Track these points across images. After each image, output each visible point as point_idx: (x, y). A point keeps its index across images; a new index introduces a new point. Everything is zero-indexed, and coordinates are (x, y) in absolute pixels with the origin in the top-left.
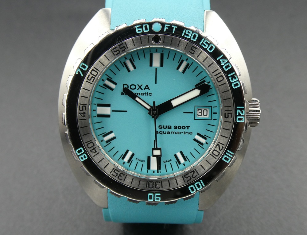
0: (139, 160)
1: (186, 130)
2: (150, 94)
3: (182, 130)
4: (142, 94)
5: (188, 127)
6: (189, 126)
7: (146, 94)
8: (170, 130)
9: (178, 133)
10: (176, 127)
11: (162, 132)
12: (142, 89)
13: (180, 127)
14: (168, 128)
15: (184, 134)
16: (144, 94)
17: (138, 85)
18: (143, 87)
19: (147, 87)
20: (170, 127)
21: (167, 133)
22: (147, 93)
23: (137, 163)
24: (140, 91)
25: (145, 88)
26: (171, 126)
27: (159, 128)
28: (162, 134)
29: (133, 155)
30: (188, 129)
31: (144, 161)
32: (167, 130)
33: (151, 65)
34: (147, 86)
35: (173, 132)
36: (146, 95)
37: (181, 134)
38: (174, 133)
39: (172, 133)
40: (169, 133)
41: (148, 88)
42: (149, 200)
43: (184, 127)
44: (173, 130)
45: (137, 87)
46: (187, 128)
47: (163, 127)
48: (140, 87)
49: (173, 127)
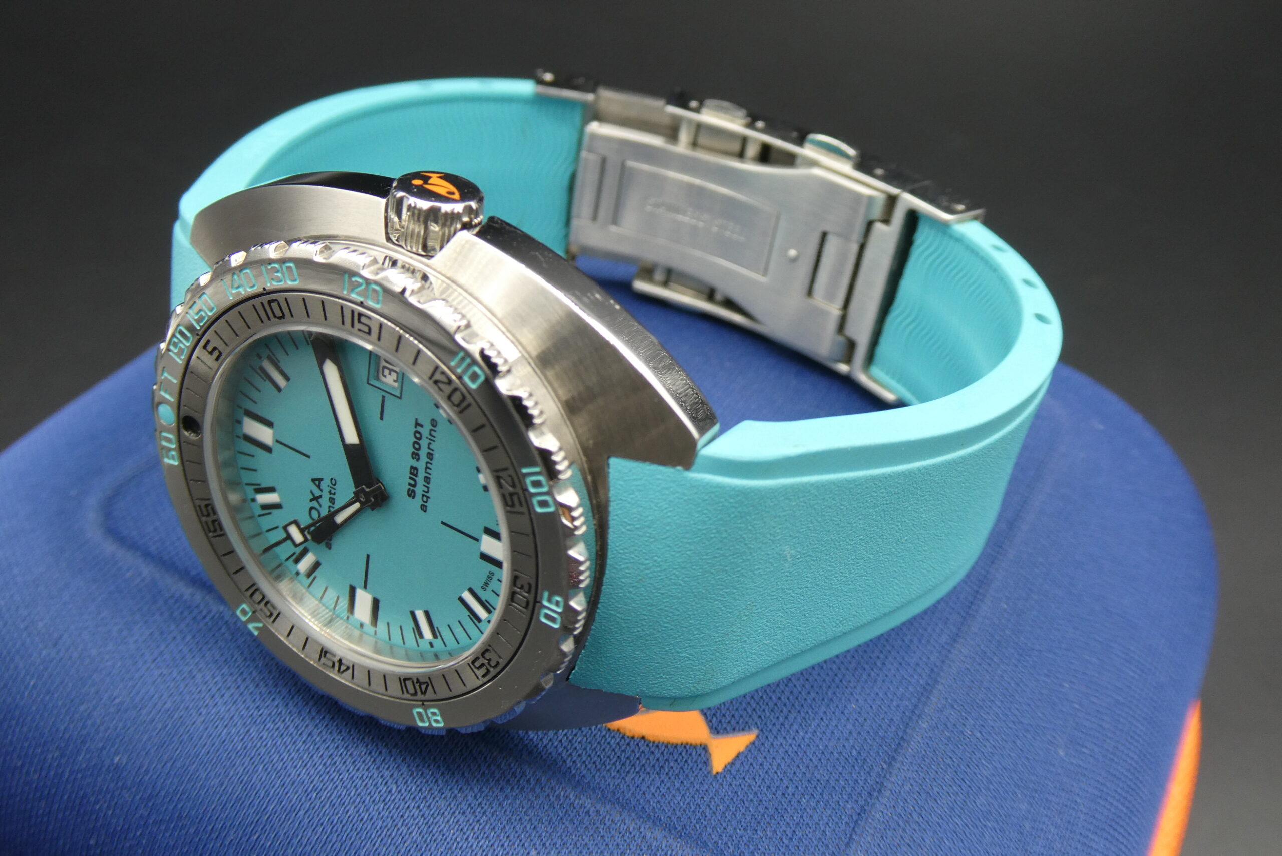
0: (486, 584)
1: (425, 432)
2: (333, 482)
3: (424, 443)
4: (332, 501)
5: (417, 424)
6: (416, 419)
7: (333, 491)
8: (422, 474)
9: (430, 456)
10: (415, 456)
11: (423, 496)
12: (320, 497)
13: (417, 446)
14: (416, 475)
15: (433, 441)
16: (332, 496)
17: (311, 500)
18: (317, 493)
19: (317, 482)
20: (414, 471)
21: (426, 484)
22: (329, 489)
23: (493, 591)
24: (325, 502)
25: (319, 487)
26: (412, 468)
27: (413, 498)
28: (428, 498)
29: (471, 591)
30: (421, 426)
31: (492, 574)
32: (420, 480)
33: (268, 449)
34: (314, 480)
35: (427, 468)
36: (334, 494)
37: (433, 450)
38: (429, 465)
39: (428, 471)
40: (427, 480)
41: (321, 480)
42: (556, 626)
43: (418, 436)
44: (421, 465)
45: (315, 504)
46: (419, 429)
47: (412, 488)
48: (316, 499)
49: (414, 463)
